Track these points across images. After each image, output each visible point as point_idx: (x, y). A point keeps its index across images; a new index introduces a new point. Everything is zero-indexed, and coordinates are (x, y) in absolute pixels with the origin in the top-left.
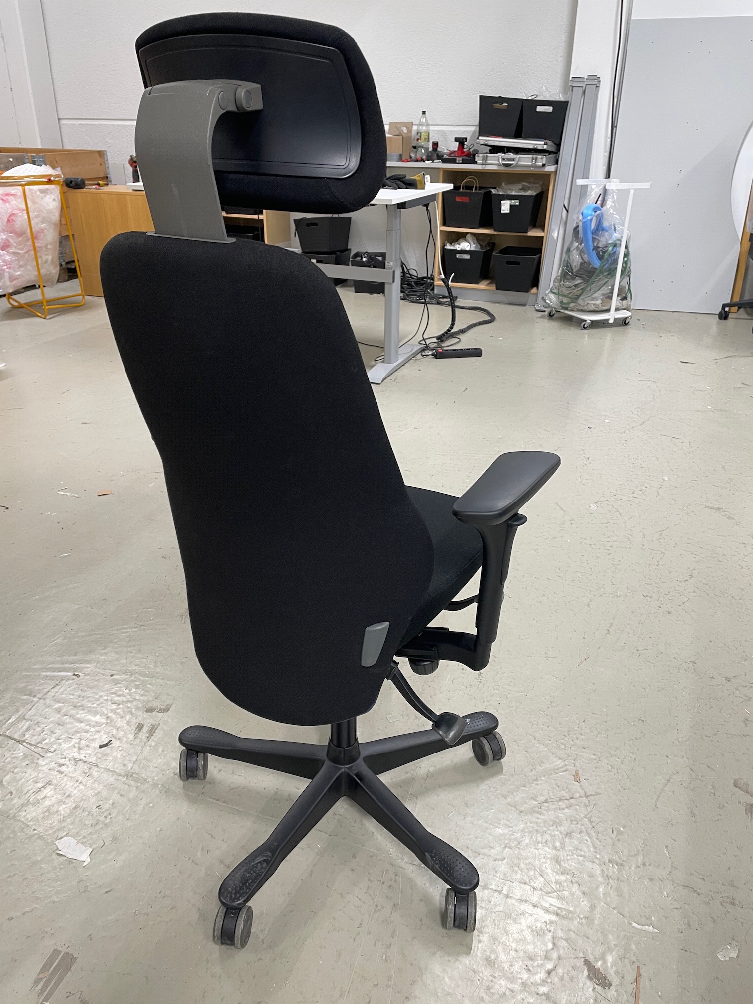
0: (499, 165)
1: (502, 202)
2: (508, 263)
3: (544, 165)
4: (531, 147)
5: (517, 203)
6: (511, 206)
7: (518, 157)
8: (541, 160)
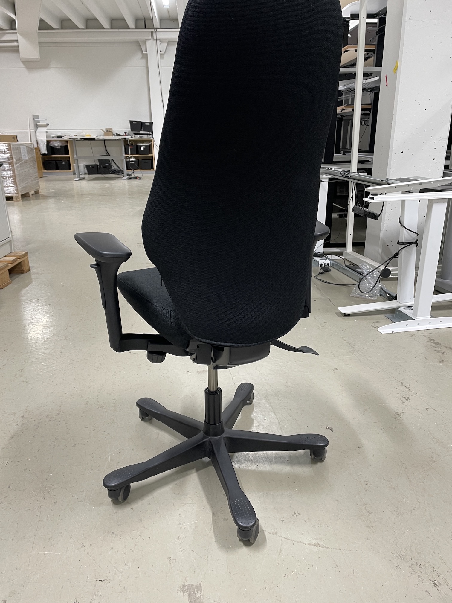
0: (138, 138)
1: (141, 147)
2: (144, 162)
3: (150, 137)
4: (146, 133)
5: (145, 147)
6: (144, 148)
7: (143, 136)
8: (149, 136)
